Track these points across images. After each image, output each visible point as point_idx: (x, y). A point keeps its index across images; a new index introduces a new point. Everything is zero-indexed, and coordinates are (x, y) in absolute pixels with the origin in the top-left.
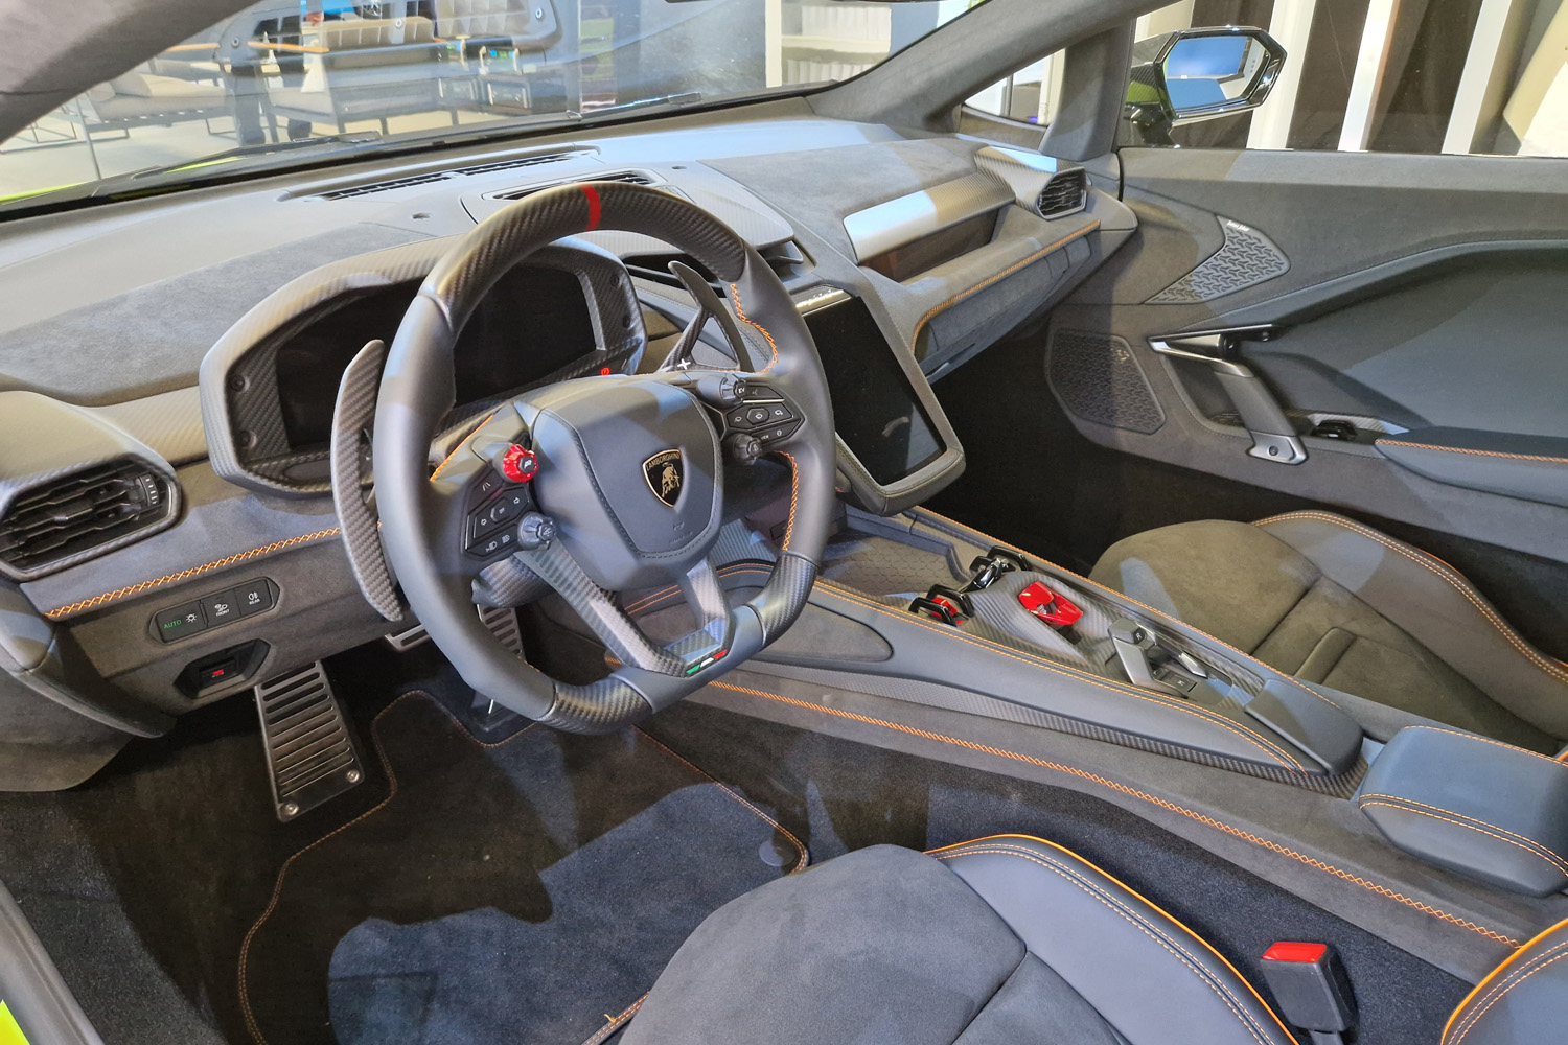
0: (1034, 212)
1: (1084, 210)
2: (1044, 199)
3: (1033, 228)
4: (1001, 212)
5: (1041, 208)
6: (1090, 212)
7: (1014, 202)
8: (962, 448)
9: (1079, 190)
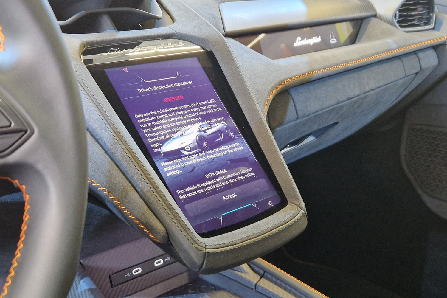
0: (392, 24)
1: (433, 29)
2: (400, 16)
3: (390, 34)
4: (364, 21)
5: (398, 22)
6: (438, 30)
7: (375, 16)
8: (303, 205)
9: (429, 13)
